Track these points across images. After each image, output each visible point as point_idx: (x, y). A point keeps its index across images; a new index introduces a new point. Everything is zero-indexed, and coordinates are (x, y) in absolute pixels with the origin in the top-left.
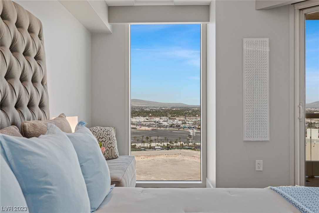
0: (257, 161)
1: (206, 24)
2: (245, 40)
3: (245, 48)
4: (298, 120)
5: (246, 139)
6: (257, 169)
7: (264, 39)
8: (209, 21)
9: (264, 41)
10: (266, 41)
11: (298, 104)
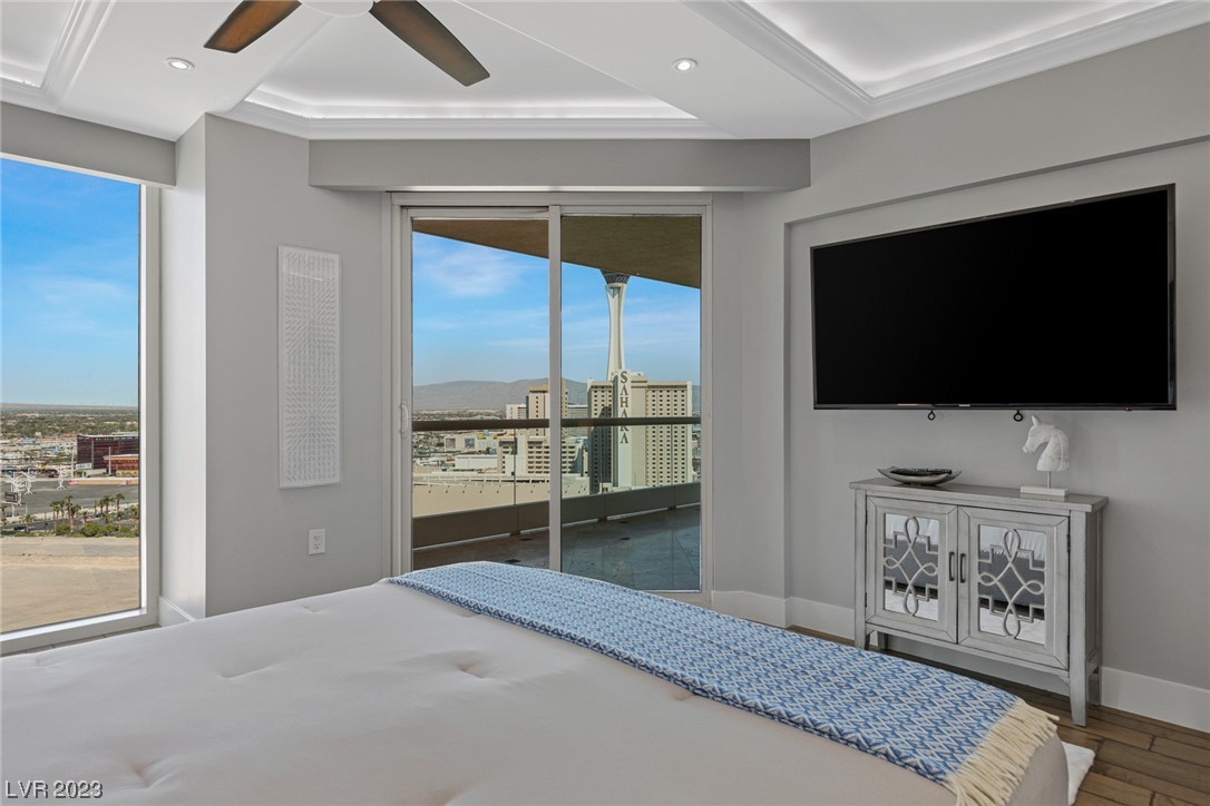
0: (313, 533)
1: (160, 190)
2: (284, 250)
3: (284, 268)
4: (399, 435)
5: (285, 484)
6: (312, 551)
7: (331, 256)
8: (175, 185)
9: (328, 260)
10: (333, 261)
11: (399, 403)
